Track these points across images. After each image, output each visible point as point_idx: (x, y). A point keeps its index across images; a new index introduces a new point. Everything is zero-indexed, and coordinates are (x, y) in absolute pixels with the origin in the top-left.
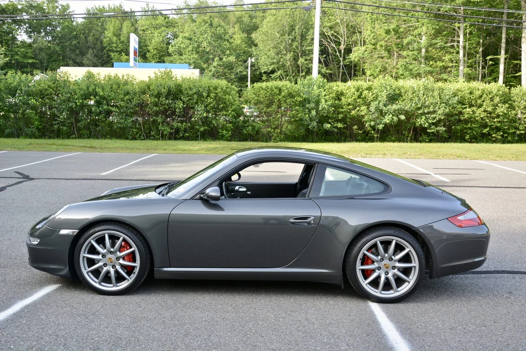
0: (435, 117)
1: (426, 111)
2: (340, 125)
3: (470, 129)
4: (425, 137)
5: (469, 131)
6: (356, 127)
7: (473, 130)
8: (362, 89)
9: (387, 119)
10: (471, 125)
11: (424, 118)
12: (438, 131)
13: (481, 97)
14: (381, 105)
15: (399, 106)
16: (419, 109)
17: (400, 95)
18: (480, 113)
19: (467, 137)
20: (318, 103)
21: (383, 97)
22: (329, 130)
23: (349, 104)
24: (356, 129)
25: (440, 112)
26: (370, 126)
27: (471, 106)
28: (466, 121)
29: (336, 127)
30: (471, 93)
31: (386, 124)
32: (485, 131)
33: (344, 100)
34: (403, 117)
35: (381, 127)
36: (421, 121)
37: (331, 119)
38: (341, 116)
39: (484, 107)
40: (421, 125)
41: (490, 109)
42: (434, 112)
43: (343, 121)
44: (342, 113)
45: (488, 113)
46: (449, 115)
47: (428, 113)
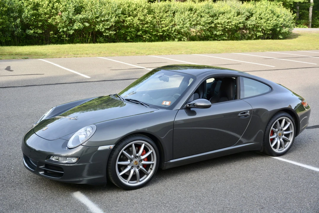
0: (109, 24)
1: (102, 19)
2: (40, 31)
3: (130, 32)
4: (101, 39)
5: (129, 34)
6: (52, 32)
7: (132, 33)
8: (53, 1)
9: (76, 26)
10: (131, 29)
11: (101, 25)
12: (110, 34)
13: (135, 9)
14: (71, 14)
15: (84, 16)
16: (97, 18)
17: (82, 7)
18: (136, 21)
19: (128, 38)
20: (21, 11)
21: (72, 10)
22: (31, 35)
23: (46, 14)
24: (52, 34)
25: (113, 20)
26: (63, 31)
27: (129, 16)
28: (127, 27)
29: (37, 33)
30: (128, 7)
31: (75, 30)
32: (139, 33)
33: (41, 10)
34: (87, 25)
35: (71, 32)
36: (100, 27)
37: (32, 25)
38: (40, 24)
39: (139, 16)
40: (99, 30)
41: (142, 18)
42: (107, 20)
43: (42, 27)
44: (41, 21)
45: (140, 21)
46: (117, 22)
47: (104, 21)
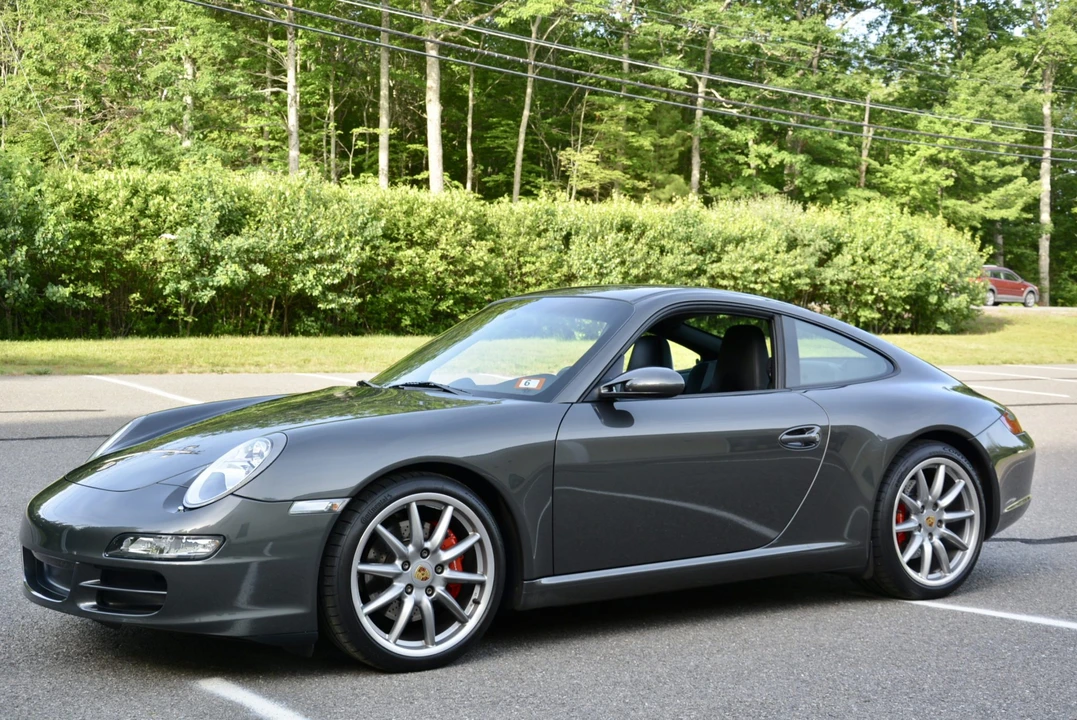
0: (339, 271)
1: (316, 254)
2: (94, 292)
3: (411, 300)
4: (309, 321)
5: (409, 307)
6: (136, 296)
7: (418, 303)
8: (145, 190)
9: (222, 277)
10: (414, 291)
11: (312, 273)
12: (342, 308)
13: (431, 223)
14: (206, 236)
15: (251, 241)
16: (299, 248)
17: (244, 212)
18: (433, 263)
19: (406, 321)
20: (31, 223)
21: (209, 219)
22: (63, 304)
23: (117, 232)
24: (137, 303)
25: (351, 257)
26: (177, 293)
27: (411, 244)
28: (404, 283)
29: (84, 297)
30: (409, 213)
31: (218, 289)
32: (443, 306)
33: (102, 220)
34: (261, 270)
35: (206, 296)
36: (305, 281)
37: (68, 271)
38: (97, 265)
39: (443, 246)
40: (302, 292)
41: (455, 252)
42: (333, 259)
43: (100, 279)
44: (99, 255)
45: (449, 264)
46: (366, 266)
47: (321, 260)
